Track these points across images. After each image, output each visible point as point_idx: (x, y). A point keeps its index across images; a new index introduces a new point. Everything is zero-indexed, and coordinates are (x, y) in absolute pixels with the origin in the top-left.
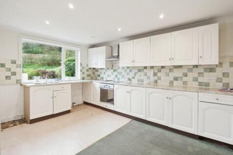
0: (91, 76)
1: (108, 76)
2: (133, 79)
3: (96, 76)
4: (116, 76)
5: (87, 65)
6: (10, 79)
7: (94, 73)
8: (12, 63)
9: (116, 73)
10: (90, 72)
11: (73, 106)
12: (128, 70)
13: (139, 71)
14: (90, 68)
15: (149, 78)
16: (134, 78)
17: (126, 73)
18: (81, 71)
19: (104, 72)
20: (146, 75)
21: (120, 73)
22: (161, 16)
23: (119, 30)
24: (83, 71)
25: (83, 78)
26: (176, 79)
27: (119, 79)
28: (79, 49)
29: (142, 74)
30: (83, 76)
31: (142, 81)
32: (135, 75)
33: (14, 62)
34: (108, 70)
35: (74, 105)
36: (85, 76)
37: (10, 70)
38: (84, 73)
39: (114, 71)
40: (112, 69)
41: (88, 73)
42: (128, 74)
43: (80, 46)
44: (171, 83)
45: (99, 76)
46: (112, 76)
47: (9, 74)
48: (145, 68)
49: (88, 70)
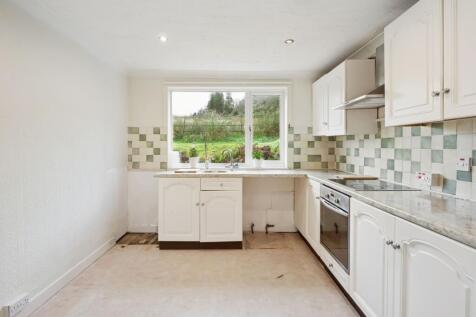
0: (323, 160)
3: (338, 159)
4: (391, 165)
5: (310, 129)
6: (152, 161)
7: (332, 152)
8: (155, 133)
9: (388, 153)
10: (318, 150)
11: (267, 232)
14: (319, 138)
17: (427, 153)
18: (291, 145)
19: (357, 150)
21: (405, 153)
24: (297, 145)
25: (297, 166)
27: (399, 175)
28: (285, 88)
30: (297, 158)
33: (157, 131)
34: (366, 142)
35: (270, 229)
36: (303, 158)
37: (152, 146)
38: (298, 151)
39: (385, 143)
40: (377, 136)
41: (312, 152)
43: (287, 80)
45: (343, 159)
47: (150, 152)
49: (311, 144)
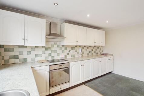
1: (36, 56)
2: (68, 56)
4: (50, 55)
12: (63, 48)
13: (72, 48)
15: (78, 53)
16: (68, 54)
20: (76, 51)
22: (107, 22)
23: (88, 16)
26: (89, 52)
27: (53, 57)
29: (74, 51)
31: (74, 56)
32: (69, 52)
42: (63, 51)
44: (88, 54)
46: (43, 55)
48: (76, 46)
